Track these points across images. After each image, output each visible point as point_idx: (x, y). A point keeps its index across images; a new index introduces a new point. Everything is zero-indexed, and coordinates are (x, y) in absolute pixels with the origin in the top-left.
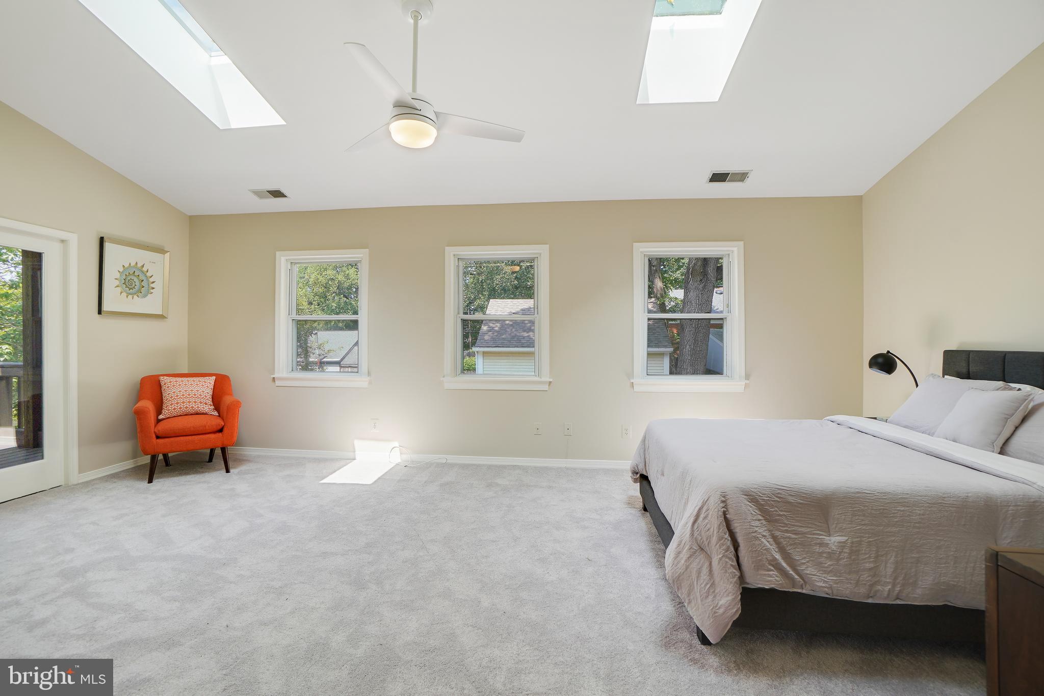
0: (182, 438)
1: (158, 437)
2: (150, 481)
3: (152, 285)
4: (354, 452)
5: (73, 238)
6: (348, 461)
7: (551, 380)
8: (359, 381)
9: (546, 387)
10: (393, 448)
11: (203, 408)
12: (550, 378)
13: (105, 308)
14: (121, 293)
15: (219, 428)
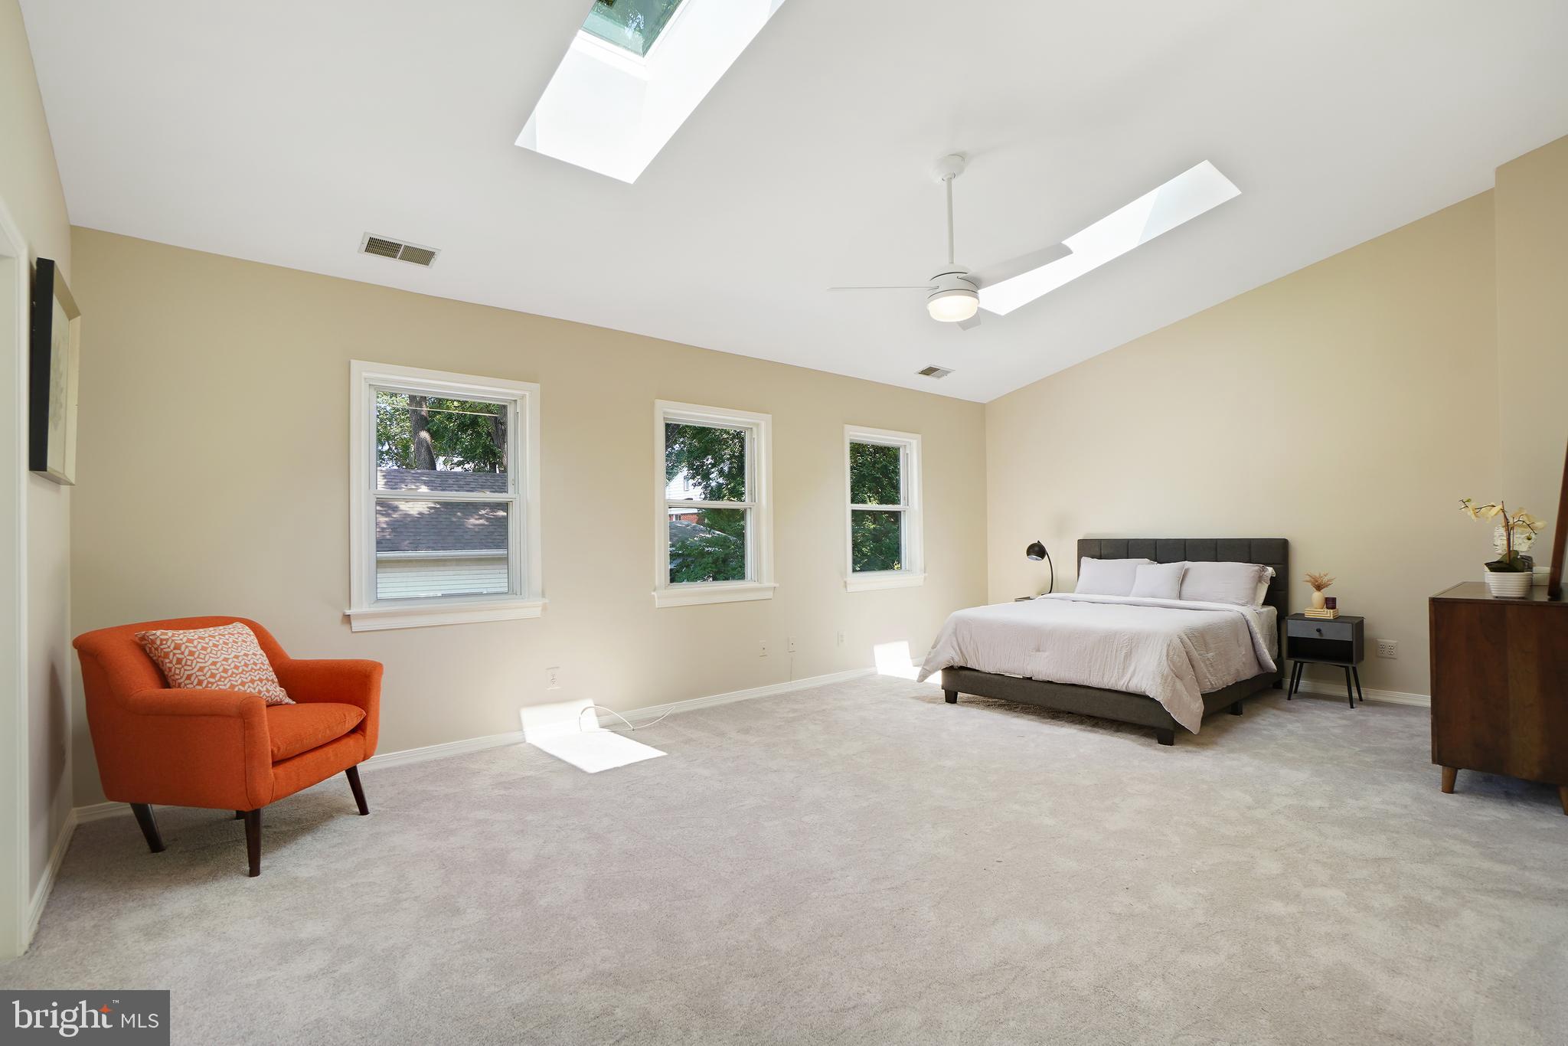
1: (274, 763)
4: (521, 729)
5: (23, 256)
7: (777, 585)
8: (528, 608)
9: (769, 595)
10: (584, 710)
11: (273, 692)
15: (358, 721)
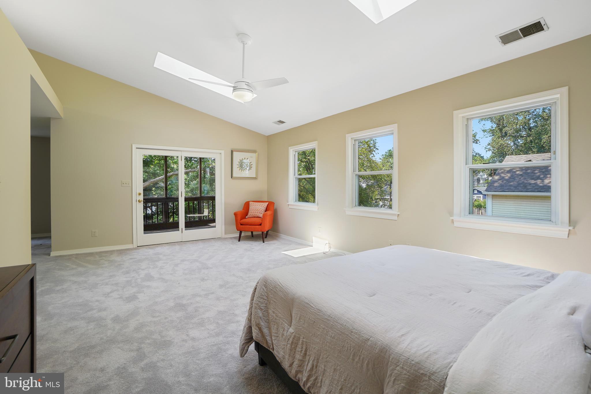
0: (248, 226)
1: (241, 225)
2: (239, 241)
3: (251, 166)
4: (313, 243)
5: (223, 152)
6: (308, 246)
7: (399, 213)
10: (326, 244)
11: (260, 215)
12: (398, 212)
13: (234, 175)
14: (239, 170)
15: (260, 224)
